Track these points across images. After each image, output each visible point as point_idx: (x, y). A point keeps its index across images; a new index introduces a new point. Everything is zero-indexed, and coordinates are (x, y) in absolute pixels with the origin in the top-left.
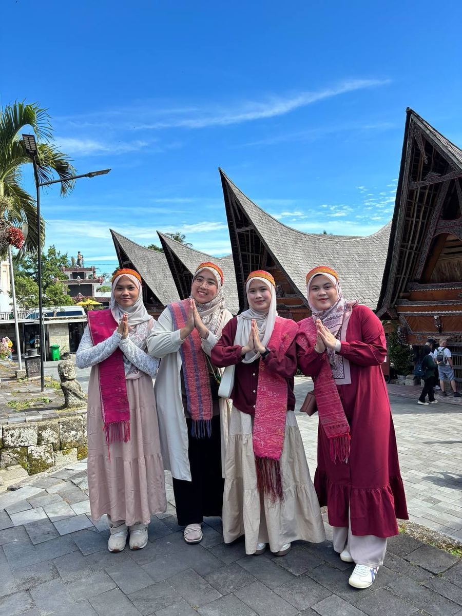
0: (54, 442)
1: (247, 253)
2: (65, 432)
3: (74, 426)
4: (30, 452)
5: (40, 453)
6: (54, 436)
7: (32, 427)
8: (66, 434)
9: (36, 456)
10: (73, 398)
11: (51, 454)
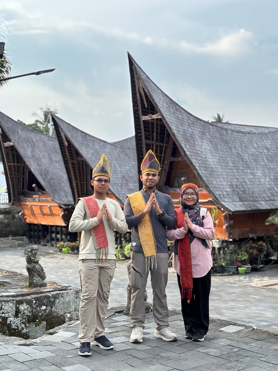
0: (29, 314)
1: (151, 142)
2: (37, 306)
3: (45, 302)
4: (9, 323)
5: (17, 324)
6: (29, 309)
7: (11, 301)
8: (38, 308)
9: (14, 326)
10: (37, 279)
11: (25, 325)
